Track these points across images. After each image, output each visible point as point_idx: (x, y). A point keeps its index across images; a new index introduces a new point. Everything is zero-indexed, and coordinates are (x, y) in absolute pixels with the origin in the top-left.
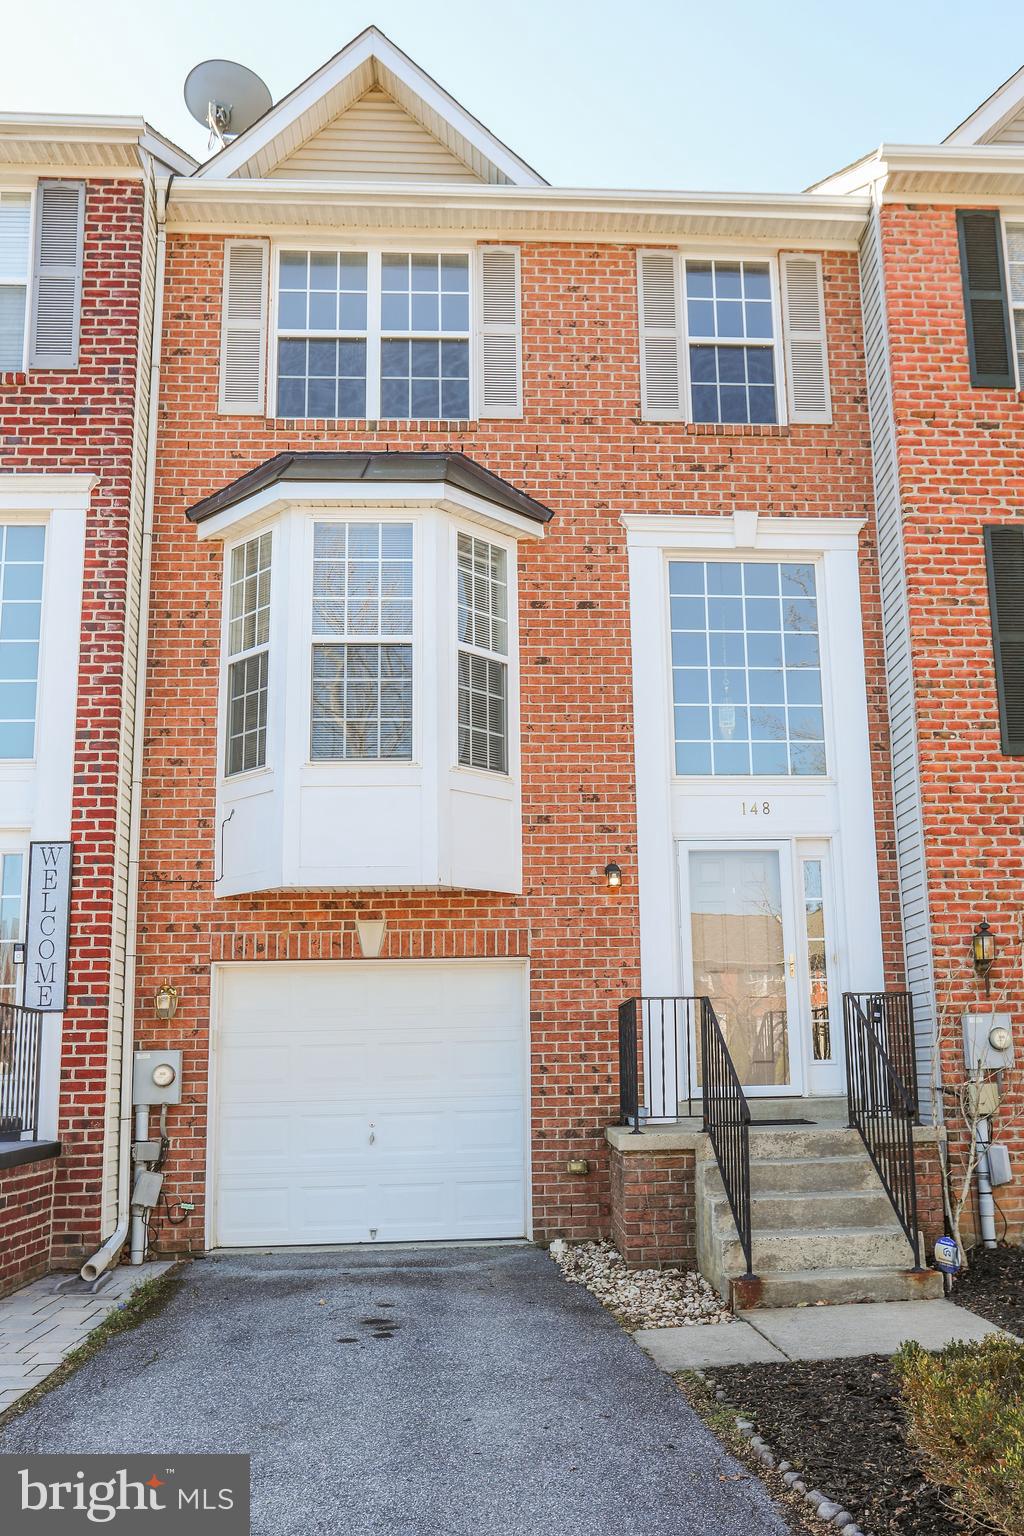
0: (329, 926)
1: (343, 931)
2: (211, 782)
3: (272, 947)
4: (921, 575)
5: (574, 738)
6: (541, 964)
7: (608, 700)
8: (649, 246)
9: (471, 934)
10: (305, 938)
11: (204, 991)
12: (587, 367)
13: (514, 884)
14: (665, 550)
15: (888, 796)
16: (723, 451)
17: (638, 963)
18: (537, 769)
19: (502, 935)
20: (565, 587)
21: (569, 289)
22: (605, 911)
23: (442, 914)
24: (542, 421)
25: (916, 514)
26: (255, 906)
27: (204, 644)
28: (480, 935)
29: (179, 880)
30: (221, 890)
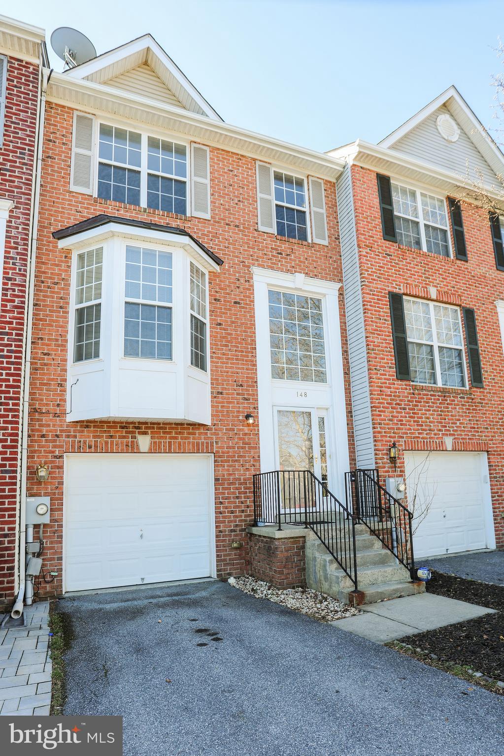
0: (124, 437)
1: (130, 440)
2: (65, 365)
3: (96, 447)
4: (369, 307)
5: (232, 359)
6: (220, 457)
7: (246, 344)
8: (260, 161)
9: (189, 443)
10: (112, 443)
11: (61, 467)
12: (237, 204)
13: (208, 421)
14: (268, 285)
15: (350, 393)
16: (289, 248)
17: (259, 457)
18: (217, 371)
19: (203, 443)
20: (229, 294)
21: (229, 170)
22: (245, 434)
23: (176, 433)
24: (218, 222)
25: (366, 283)
26: (87, 427)
27: (61, 298)
28: (193, 443)
29: (48, 412)
30: (70, 418)
